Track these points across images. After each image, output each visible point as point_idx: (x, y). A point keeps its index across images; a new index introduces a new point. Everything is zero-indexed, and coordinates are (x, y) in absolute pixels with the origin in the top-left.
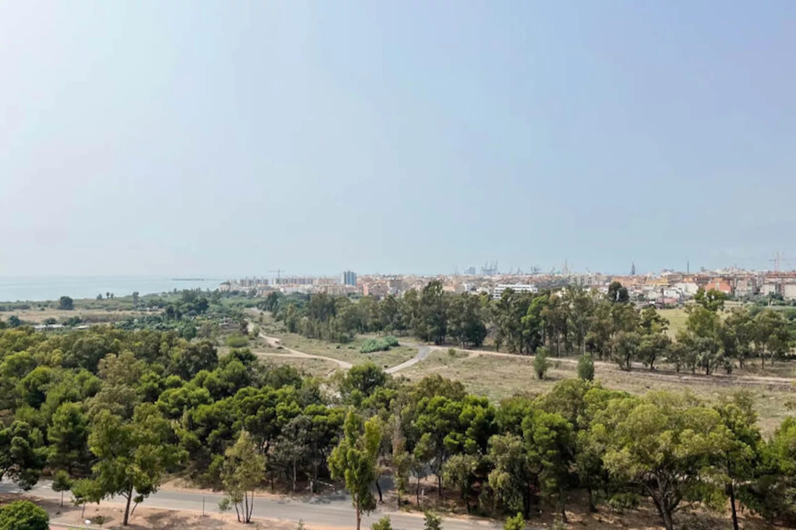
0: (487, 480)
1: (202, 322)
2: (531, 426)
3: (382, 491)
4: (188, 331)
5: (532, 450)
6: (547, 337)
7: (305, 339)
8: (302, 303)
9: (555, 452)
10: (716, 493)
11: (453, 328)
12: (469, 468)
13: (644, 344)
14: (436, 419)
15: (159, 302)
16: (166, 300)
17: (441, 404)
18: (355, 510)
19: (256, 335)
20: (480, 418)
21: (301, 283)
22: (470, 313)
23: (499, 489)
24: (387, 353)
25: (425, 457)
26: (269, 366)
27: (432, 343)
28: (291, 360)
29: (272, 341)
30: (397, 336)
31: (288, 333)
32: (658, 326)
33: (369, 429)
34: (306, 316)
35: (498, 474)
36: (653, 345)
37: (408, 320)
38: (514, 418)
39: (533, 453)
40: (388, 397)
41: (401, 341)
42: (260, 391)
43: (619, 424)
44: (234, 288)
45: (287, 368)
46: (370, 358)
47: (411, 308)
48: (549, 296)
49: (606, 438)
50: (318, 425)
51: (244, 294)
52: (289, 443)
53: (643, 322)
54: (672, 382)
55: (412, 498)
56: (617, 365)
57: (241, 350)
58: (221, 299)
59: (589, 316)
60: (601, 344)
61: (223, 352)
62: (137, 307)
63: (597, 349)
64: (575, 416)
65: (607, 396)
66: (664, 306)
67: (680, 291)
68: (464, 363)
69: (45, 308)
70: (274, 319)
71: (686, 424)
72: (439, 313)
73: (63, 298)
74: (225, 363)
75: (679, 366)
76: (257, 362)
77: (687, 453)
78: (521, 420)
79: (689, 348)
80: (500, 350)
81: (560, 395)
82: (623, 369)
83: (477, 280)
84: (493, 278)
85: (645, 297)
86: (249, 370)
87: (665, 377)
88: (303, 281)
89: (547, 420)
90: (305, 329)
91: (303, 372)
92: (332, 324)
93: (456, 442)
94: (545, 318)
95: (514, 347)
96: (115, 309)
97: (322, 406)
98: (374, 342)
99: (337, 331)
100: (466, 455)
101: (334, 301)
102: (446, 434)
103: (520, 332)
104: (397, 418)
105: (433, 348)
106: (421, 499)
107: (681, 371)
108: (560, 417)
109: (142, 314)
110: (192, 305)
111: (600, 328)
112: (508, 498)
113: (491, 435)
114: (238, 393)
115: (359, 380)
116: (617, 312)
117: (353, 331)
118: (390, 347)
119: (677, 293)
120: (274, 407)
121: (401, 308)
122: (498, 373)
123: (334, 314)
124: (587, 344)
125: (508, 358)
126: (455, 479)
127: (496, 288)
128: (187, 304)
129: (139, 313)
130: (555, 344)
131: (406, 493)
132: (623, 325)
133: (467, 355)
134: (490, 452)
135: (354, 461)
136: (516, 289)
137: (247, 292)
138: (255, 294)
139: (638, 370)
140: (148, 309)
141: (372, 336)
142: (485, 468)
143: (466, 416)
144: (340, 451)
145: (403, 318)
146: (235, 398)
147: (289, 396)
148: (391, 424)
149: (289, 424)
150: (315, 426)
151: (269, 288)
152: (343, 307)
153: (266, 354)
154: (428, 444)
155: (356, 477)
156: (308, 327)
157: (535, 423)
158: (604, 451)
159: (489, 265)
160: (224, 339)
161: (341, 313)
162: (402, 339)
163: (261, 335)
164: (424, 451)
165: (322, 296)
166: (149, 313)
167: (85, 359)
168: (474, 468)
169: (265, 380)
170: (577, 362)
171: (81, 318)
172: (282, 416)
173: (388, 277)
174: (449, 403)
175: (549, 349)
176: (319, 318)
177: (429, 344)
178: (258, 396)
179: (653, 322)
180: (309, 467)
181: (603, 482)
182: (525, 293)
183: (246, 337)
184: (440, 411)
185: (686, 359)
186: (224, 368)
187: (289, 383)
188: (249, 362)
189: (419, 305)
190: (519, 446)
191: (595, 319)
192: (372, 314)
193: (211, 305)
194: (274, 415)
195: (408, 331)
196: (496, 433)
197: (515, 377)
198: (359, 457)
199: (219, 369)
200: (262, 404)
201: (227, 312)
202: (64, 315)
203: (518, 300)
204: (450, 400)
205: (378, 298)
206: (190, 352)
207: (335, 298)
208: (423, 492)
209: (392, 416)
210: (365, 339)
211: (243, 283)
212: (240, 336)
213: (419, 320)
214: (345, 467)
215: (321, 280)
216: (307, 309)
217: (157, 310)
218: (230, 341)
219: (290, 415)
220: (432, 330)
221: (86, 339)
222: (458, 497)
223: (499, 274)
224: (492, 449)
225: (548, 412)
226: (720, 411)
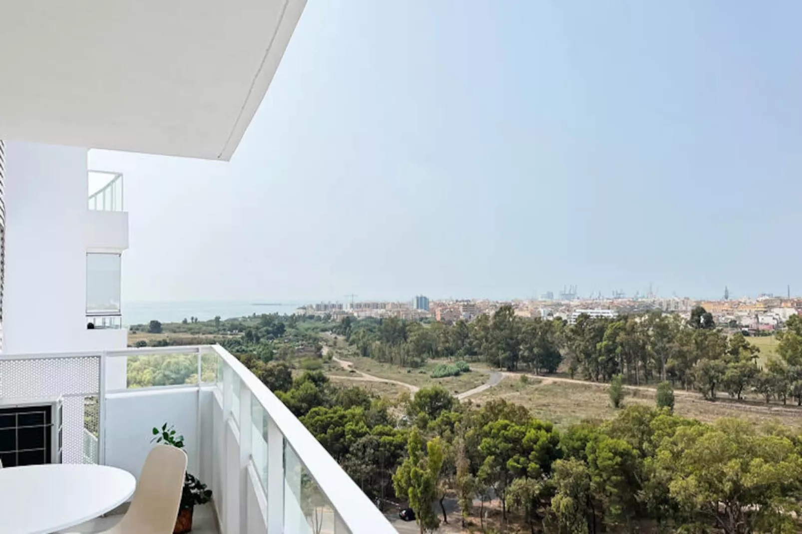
0: (550, 505)
1: (279, 345)
2: (595, 451)
3: (447, 512)
4: (265, 354)
5: (596, 475)
6: (625, 364)
7: (377, 363)
8: (375, 328)
9: (619, 478)
10: (786, 523)
11: (526, 354)
12: (531, 492)
13: (729, 373)
14: (500, 443)
15: (240, 327)
16: (246, 324)
17: (505, 427)
18: (419, 529)
19: (330, 358)
20: (543, 442)
21: (374, 308)
22: (543, 339)
23: (563, 514)
24: (458, 378)
25: (489, 480)
26: (340, 388)
27: (503, 369)
28: (363, 383)
29: (345, 364)
30: (468, 362)
31: (361, 357)
32: (747, 354)
33: (432, 449)
34: (379, 340)
35: (561, 499)
36: (739, 374)
37: (479, 346)
38: (579, 443)
39: (597, 479)
40: (453, 420)
41: (472, 367)
42: (330, 411)
43: (686, 451)
44: (310, 312)
45: (357, 391)
46: (440, 383)
47: (483, 333)
48: (627, 322)
49: (673, 466)
50: (384, 445)
51: (319, 319)
52: (356, 462)
53: (730, 350)
54: (761, 413)
55: (476, 521)
56: (701, 395)
57: (314, 373)
58: (297, 323)
59: (669, 342)
60: (683, 373)
61: (297, 375)
62: (219, 330)
63: (678, 377)
64: (641, 443)
65: (675, 423)
66: (758, 333)
67: (777, 317)
68: (536, 389)
69: (137, 332)
70: (348, 343)
71: (759, 453)
72: (512, 339)
73: (152, 322)
74: (299, 384)
75: (768, 396)
76: (329, 385)
77: (755, 482)
78: (586, 445)
79: (778, 377)
80: (575, 377)
81: (626, 421)
82: (707, 399)
83: (555, 306)
84: (571, 303)
85: (737, 323)
86: (322, 391)
87: (754, 408)
88: (376, 306)
89: (611, 446)
90: (376, 353)
91: (373, 394)
92: (404, 349)
93: (519, 466)
94: (622, 344)
95: (590, 374)
96: (198, 333)
97: (389, 427)
98: (445, 367)
99: (408, 356)
100: (529, 479)
101: (405, 326)
102: (509, 457)
103: (596, 359)
104: (461, 440)
105: (505, 374)
106: (485, 521)
107: (770, 402)
108: (625, 443)
109: (223, 337)
110: (270, 329)
111: (681, 355)
112: (572, 524)
113: (555, 459)
114: (309, 412)
115: (426, 403)
116: (700, 338)
117: (424, 356)
118: (461, 373)
119: (774, 319)
120: (343, 426)
121: (472, 333)
122: (572, 400)
123: (406, 338)
124: (668, 371)
125: (583, 386)
126: (518, 501)
127: (574, 314)
128: (265, 328)
129: (221, 336)
130: (633, 372)
131: (470, 515)
132: (707, 353)
133: (540, 382)
134: (554, 476)
135: (417, 480)
136: (591, 314)
137: (322, 316)
138: (329, 319)
139: (724, 400)
140: (229, 332)
141: (443, 361)
142: (549, 492)
143: (530, 440)
144: (404, 469)
145: (474, 343)
146: (306, 417)
147: (357, 417)
148: (455, 447)
149: (357, 443)
150: (382, 446)
151: (344, 313)
152: (414, 331)
153: (338, 377)
154: (492, 467)
155: (419, 495)
156: (380, 351)
157: (599, 449)
158: (671, 479)
159: (568, 288)
160: (300, 362)
161: (412, 337)
162: (474, 364)
163: (334, 358)
164: (488, 474)
165: (394, 321)
166: (231, 337)
167: (172, 378)
168: (537, 492)
169: (337, 401)
170: (655, 390)
171: (168, 341)
172: (350, 436)
173: (460, 302)
174: (512, 426)
175: (627, 377)
176: (390, 343)
177: (501, 371)
178: (328, 415)
179: (741, 349)
180: (376, 487)
181: (671, 511)
182: (600, 318)
183: (320, 360)
184: (503, 434)
185: (776, 388)
186: (297, 389)
187: (358, 404)
188: (321, 384)
189: (491, 330)
190: (583, 471)
191: (675, 346)
192: (443, 339)
193: (288, 330)
194: (343, 435)
195: (480, 357)
196: (560, 458)
197: (590, 405)
198: (422, 476)
199: (293, 390)
200: (332, 423)
201: (303, 336)
202: (153, 338)
203: (593, 326)
204: (513, 424)
205: (450, 323)
206: (266, 374)
207: (407, 323)
208: (486, 515)
209: (457, 438)
210: (437, 364)
211: (318, 307)
212: (314, 359)
213: (490, 346)
214: (410, 485)
215: (393, 304)
216: (379, 333)
217: (237, 334)
218: (304, 364)
219: (357, 435)
220: (504, 355)
221: (173, 360)
222: (523, 521)
223: (578, 298)
224: (555, 474)
225: (612, 438)
226: (793, 440)
